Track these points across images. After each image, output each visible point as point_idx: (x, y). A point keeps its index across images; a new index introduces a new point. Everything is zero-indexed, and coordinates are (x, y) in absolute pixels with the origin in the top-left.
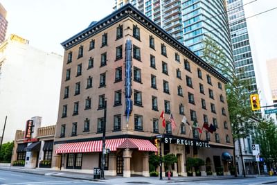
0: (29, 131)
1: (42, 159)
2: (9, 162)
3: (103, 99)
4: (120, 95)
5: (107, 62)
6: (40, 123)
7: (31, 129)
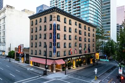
0: (20, 50)
1: (25, 60)
2: (14, 59)
3: (46, 44)
4: (51, 44)
5: (47, 30)
6: (23, 47)
7: (20, 49)
